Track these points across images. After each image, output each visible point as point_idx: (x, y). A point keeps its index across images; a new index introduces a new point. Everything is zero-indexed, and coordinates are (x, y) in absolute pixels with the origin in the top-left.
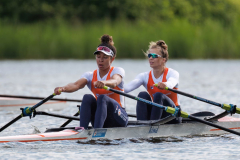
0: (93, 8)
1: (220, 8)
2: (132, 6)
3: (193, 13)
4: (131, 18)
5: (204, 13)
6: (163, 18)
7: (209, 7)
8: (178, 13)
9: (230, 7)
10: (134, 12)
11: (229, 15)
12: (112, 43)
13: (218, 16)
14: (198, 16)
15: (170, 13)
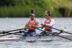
0: (2, 2)
1: (40, 2)
2: (13, 2)
3: (32, 3)
4: (13, 5)
5: (35, 4)
6: (22, 5)
7: (37, 2)
8: (27, 4)
9: (43, 2)
10: (14, 3)
11: (42, 4)
12: (34, 12)
13: (39, 5)
14: (33, 5)
15: (25, 4)
